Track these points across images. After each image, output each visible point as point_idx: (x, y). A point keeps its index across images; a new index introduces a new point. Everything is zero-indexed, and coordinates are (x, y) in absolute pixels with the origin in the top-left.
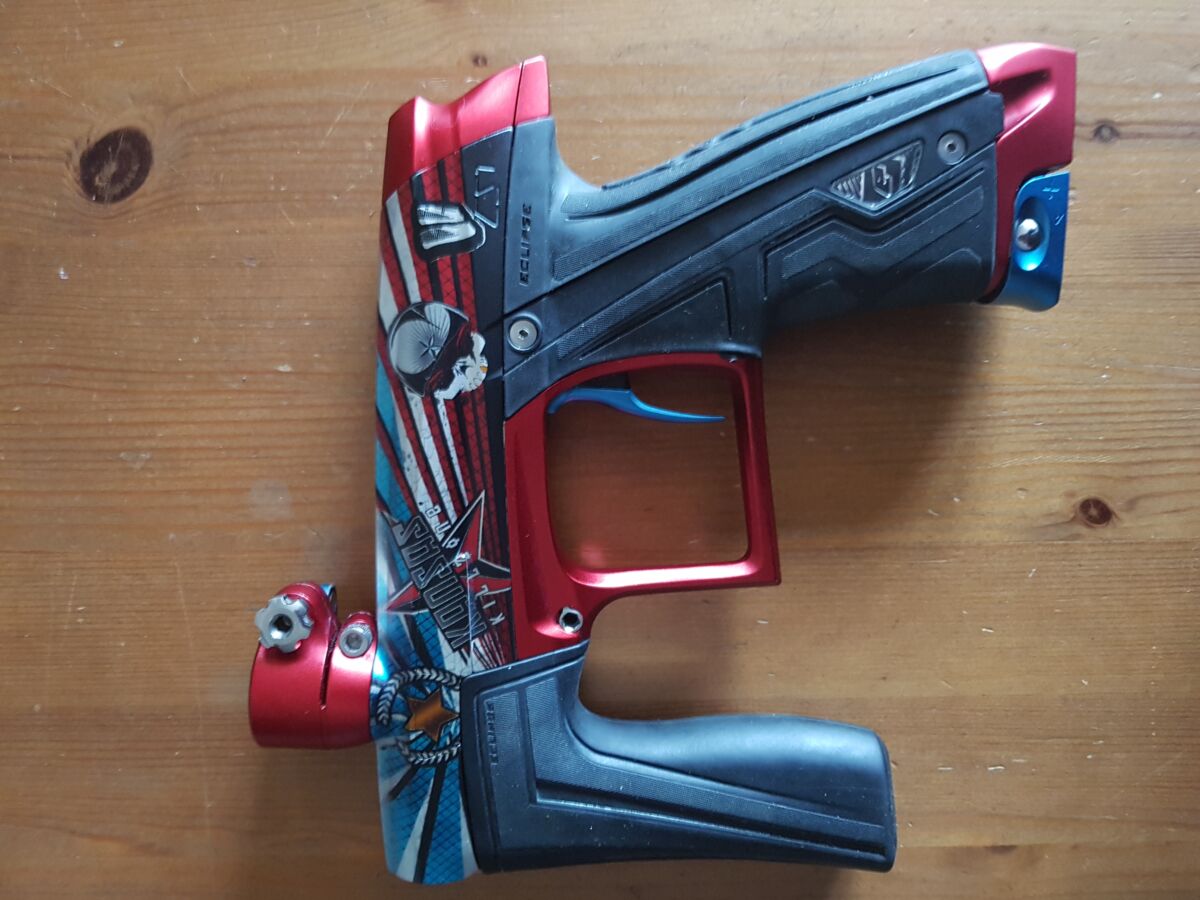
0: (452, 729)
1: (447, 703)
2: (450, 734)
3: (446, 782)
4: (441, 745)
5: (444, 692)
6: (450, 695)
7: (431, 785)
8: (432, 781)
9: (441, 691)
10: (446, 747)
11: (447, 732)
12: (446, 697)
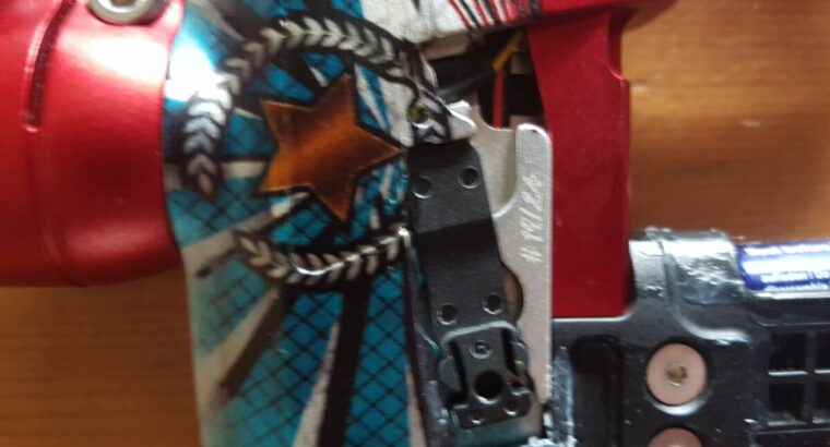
0: (384, 188)
1: (368, 112)
2: (379, 202)
3: (372, 334)
4: (358, 231)
5: (362, 83)
6: (377, 91)
7: (332, 344)
8: (334, 331)
9: (354, 81)
10: (370, 237)
11: (371, 194)
12: (368, 98)
